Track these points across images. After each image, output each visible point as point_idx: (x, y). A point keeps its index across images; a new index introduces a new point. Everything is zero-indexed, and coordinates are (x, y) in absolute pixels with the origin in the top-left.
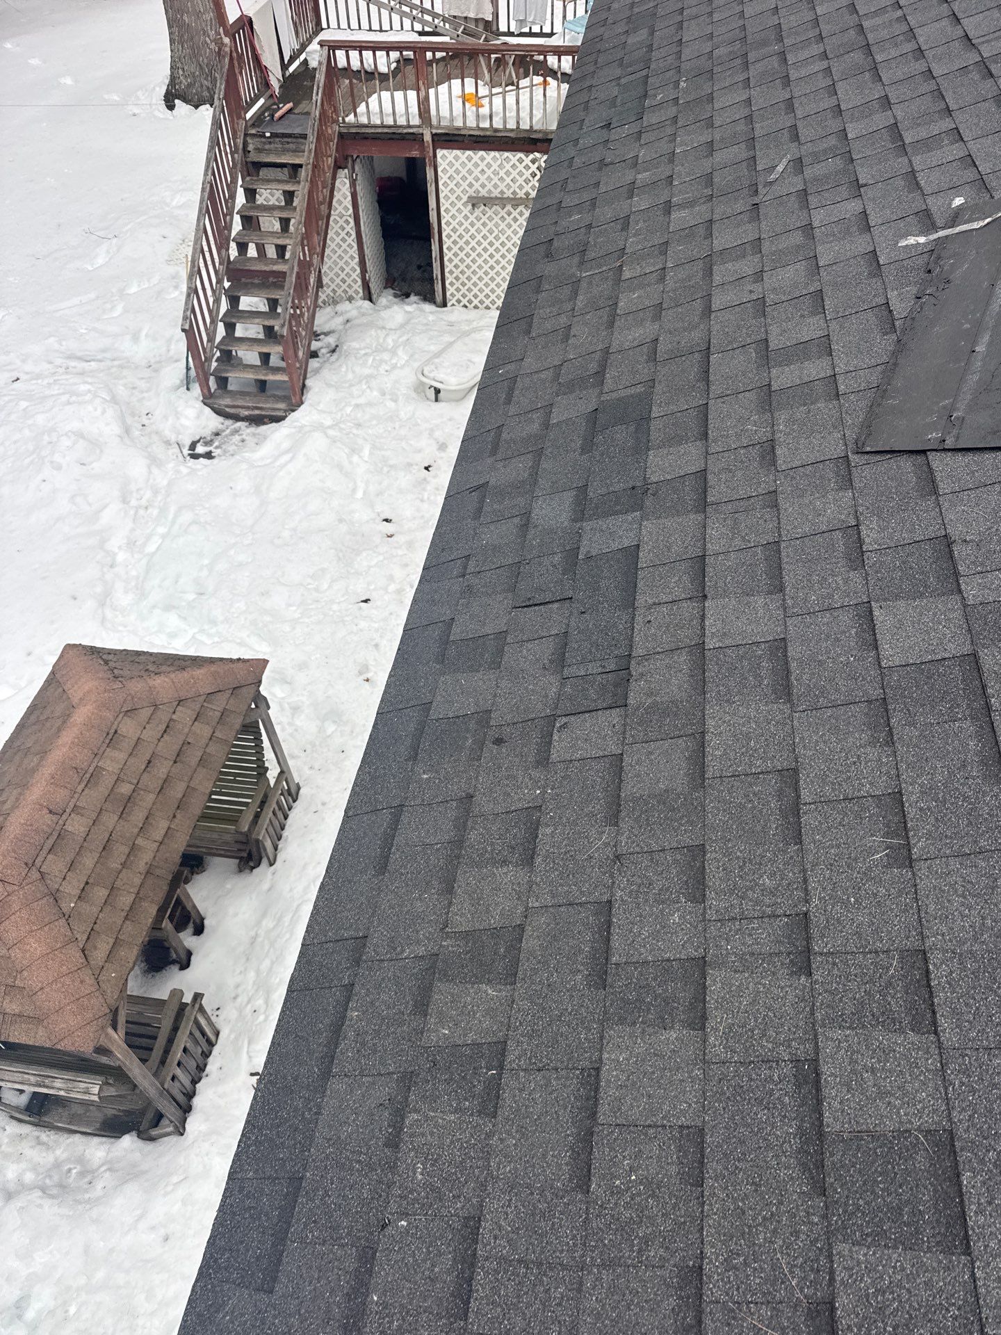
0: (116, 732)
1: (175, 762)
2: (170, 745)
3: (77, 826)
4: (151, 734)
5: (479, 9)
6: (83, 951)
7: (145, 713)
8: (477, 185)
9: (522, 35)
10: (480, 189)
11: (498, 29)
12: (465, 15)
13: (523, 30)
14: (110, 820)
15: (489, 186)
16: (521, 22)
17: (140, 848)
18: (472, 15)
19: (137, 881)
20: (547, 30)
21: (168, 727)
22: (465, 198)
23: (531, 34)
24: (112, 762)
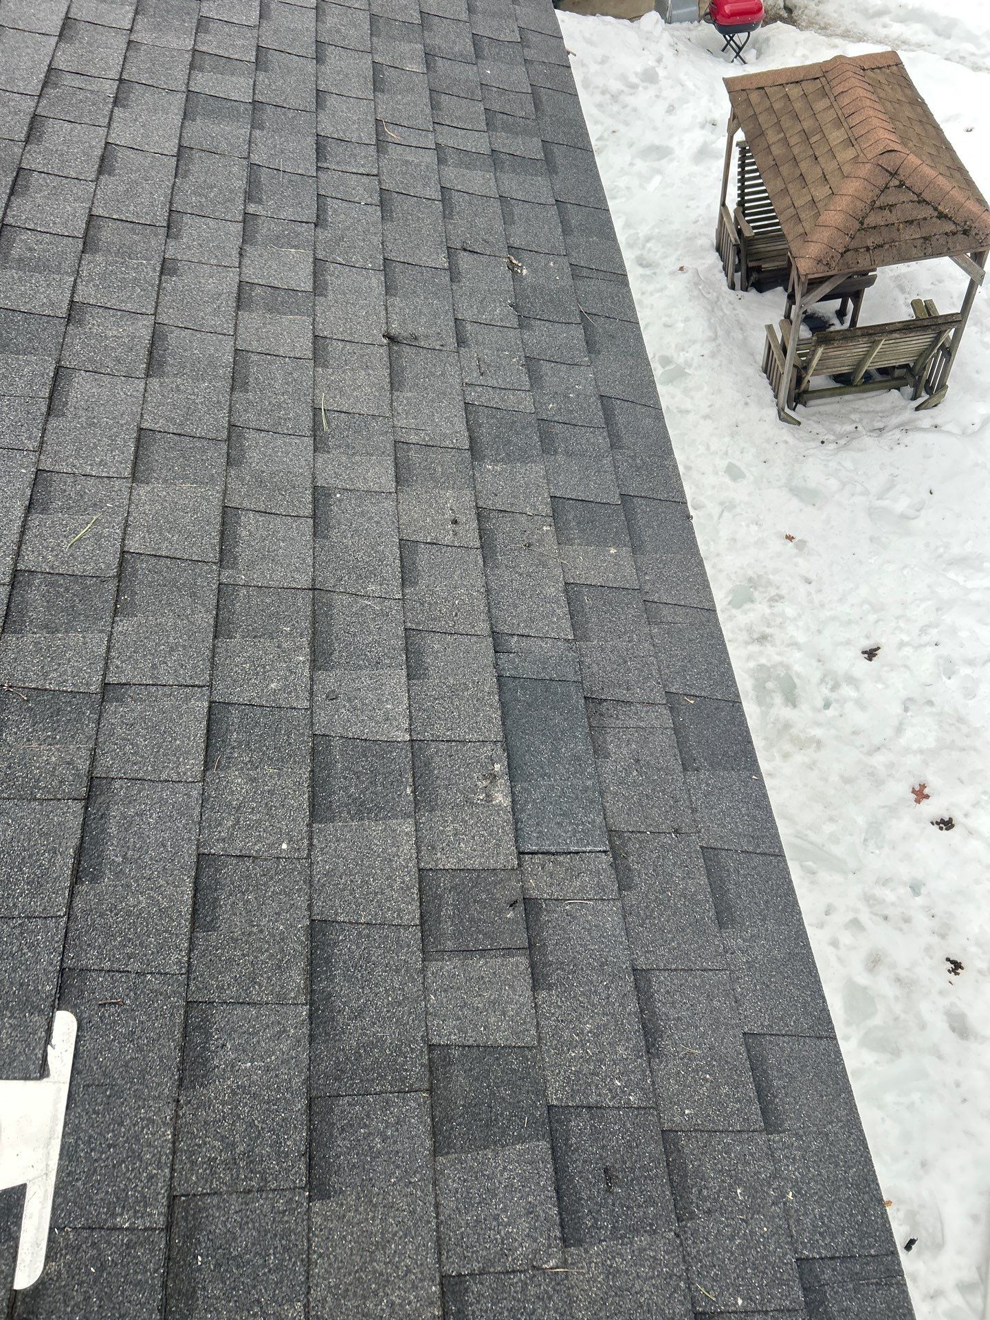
0: (853, 146)
1: (801, 174)
2: (813, 173)
3: (821, 105)
4: (830, 166)
6: (763, 88)
7: (847, 169)
14: (807, 124)
17: (780, 133)
19: (764, 127)
21: (826, 180)
24: (836, 136)
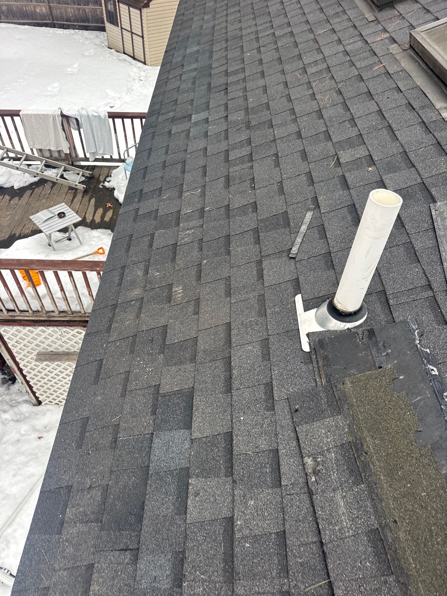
5: (58, 146)
8: (43, 346)
9: (96, 160)
10: (48, 347)
11: (77, 156)
12: (48, 148)
13: (97, 157)
15: (55, 346)
16: (94, 154)
18: (53, 149)
20: (116, 156)
22: (35, 353)
23: (103, 160)
